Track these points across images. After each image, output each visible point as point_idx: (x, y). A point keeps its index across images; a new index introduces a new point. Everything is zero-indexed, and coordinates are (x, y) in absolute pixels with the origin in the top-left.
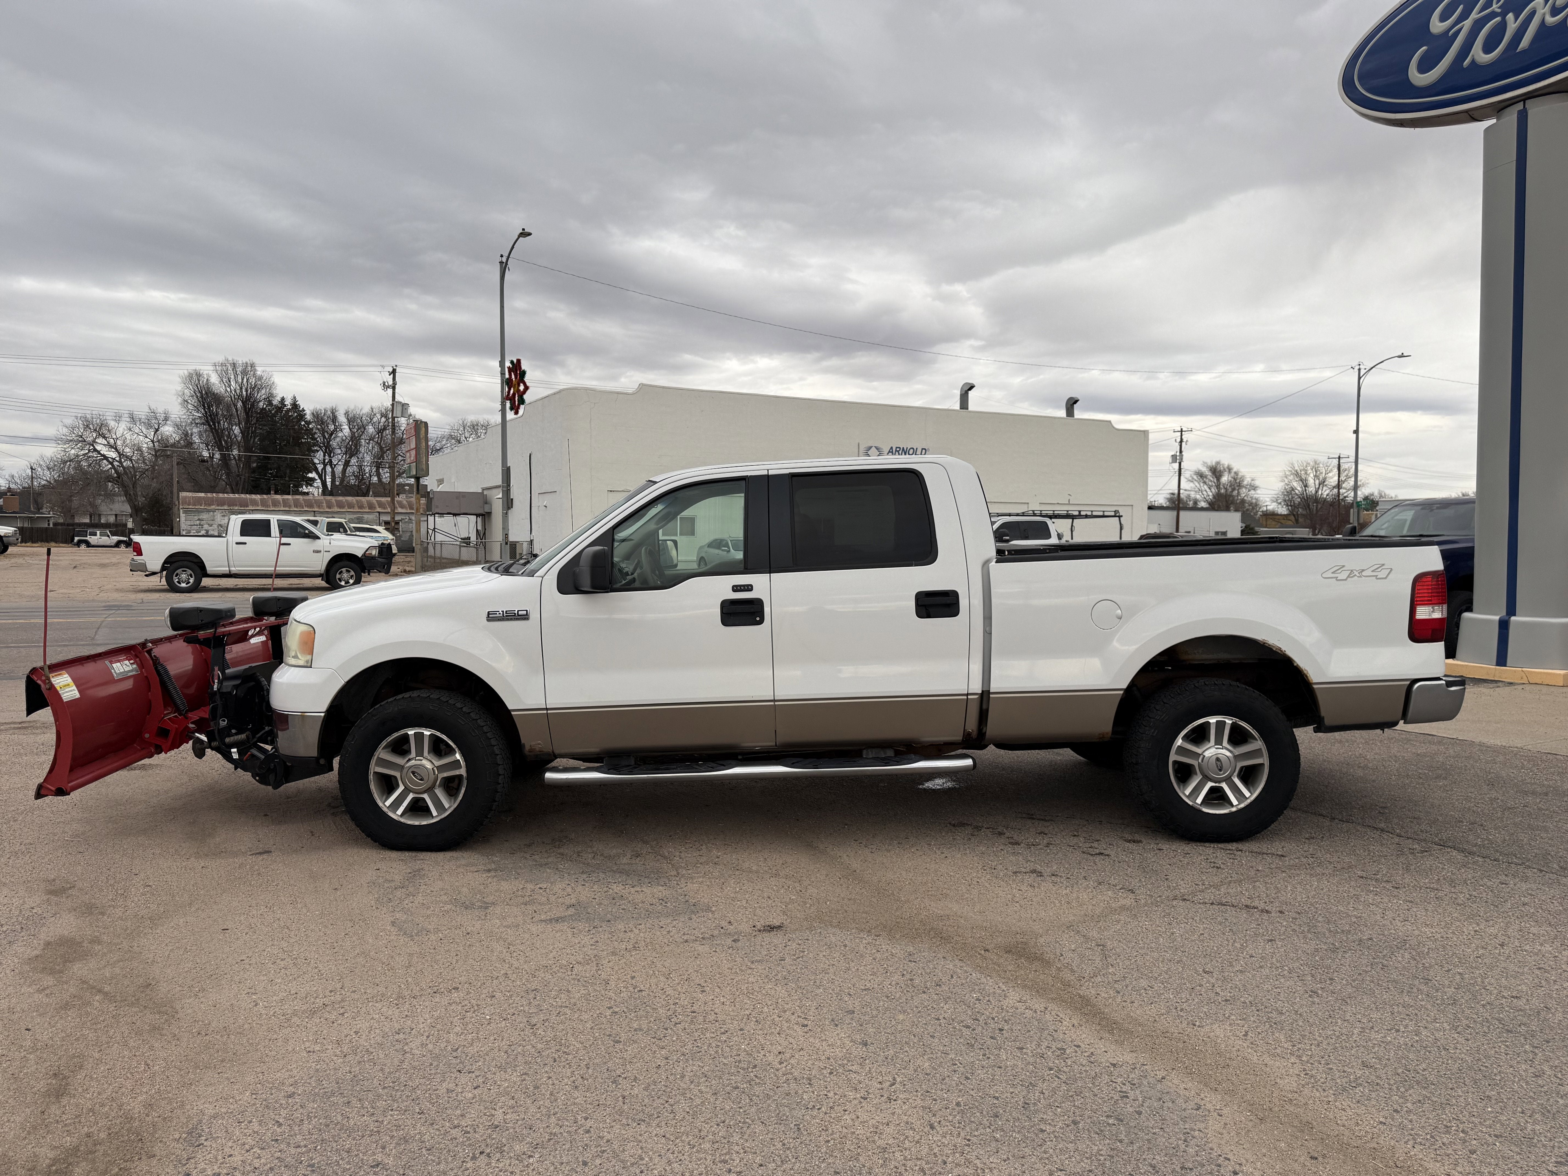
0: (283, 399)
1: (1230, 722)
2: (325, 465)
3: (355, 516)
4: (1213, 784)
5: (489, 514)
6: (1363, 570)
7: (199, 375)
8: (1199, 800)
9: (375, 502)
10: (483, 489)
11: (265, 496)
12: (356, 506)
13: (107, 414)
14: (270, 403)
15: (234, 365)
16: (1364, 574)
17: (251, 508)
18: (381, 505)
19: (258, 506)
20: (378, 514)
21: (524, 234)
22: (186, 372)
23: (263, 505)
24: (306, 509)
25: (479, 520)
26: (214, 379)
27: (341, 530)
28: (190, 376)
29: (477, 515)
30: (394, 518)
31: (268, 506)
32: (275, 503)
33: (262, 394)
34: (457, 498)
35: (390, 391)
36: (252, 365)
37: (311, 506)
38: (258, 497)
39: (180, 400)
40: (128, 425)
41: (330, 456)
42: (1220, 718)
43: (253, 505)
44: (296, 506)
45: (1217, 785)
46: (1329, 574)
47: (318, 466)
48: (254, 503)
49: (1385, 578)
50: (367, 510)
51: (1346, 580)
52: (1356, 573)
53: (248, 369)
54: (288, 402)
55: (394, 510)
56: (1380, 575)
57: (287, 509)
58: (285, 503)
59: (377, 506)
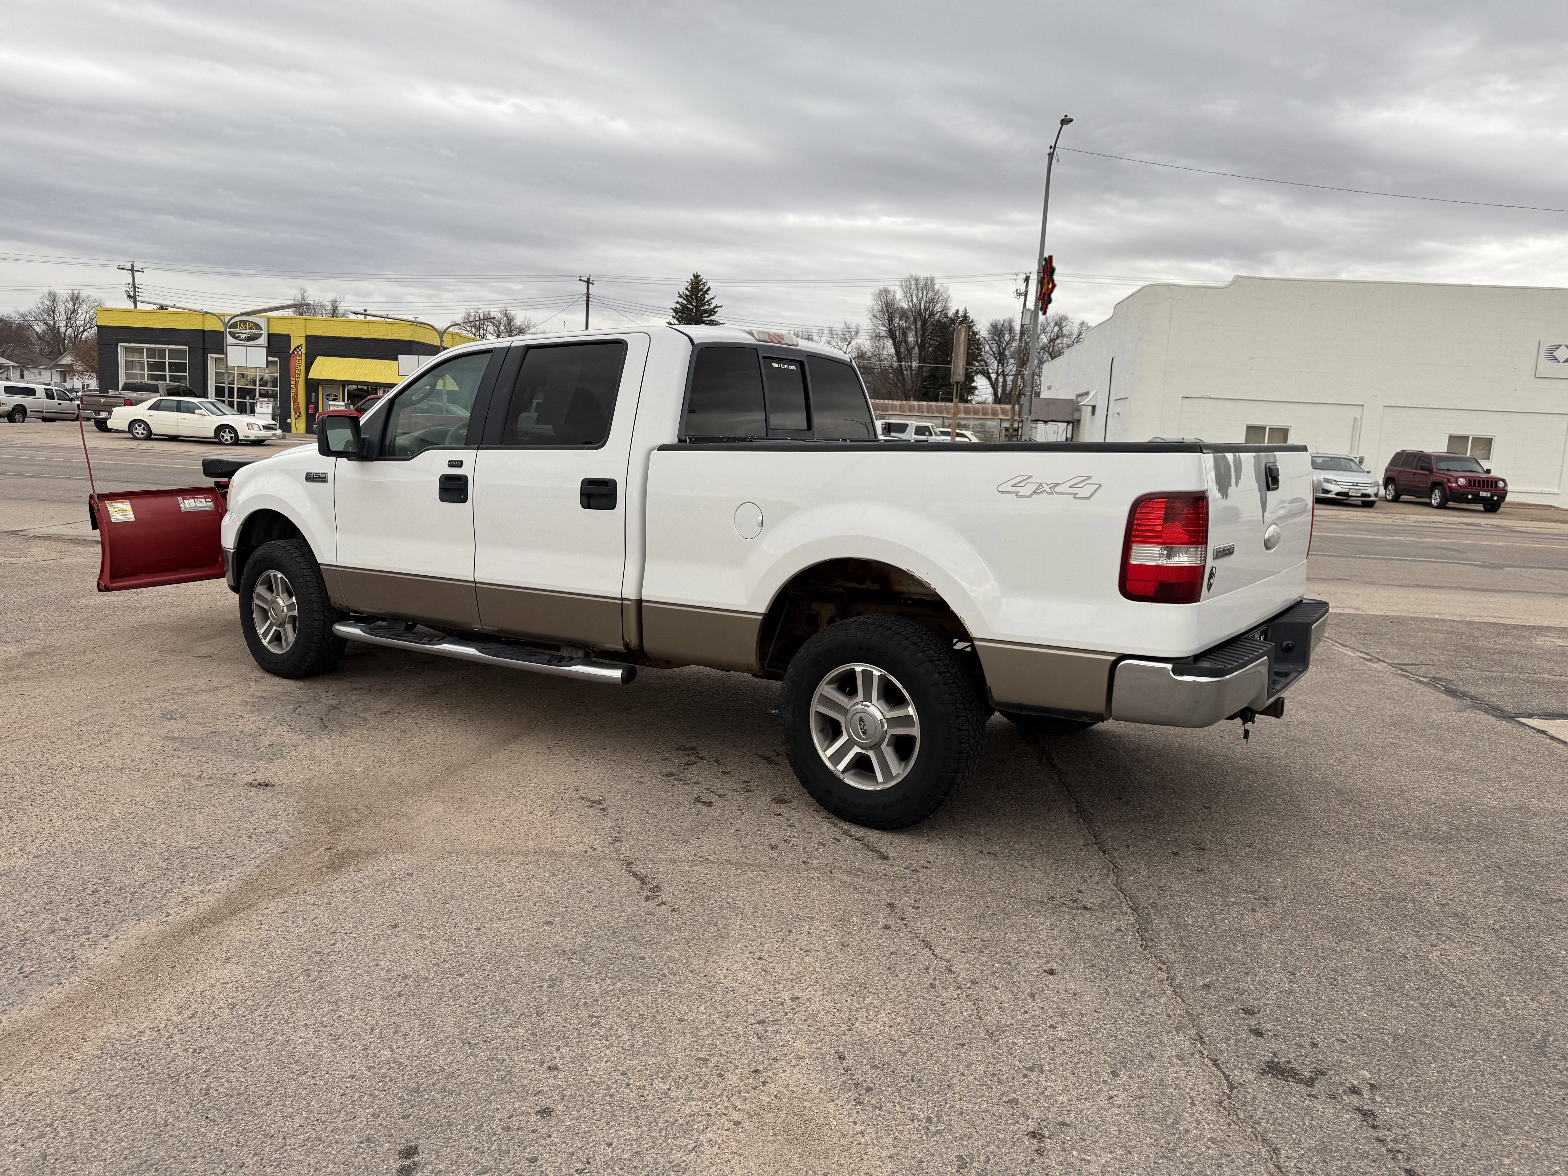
0: (957, 311)
1: (878, 674)
2: (998, 375)
3: (979, 422)
4: (860, 750)
5: (1079, 421)
6: (1057, 484)
7: (887, 291)
8: (841, 766)
9: (999, 409)
10: (1078, 396)
11: (904, 402)
12: (981, 413)
13: (813, 331)
14: (946, 316)
15: (917, 280)
16: (1057, 489)
17: (890, 412)
18: (1004, 412)
19: (896, 411)
20: (999, 421)
21: (1066, 121)
22: (877, 291)
23: (900, 410)
24: (936, 415)
25: (1070, 427)
26: (899, 295)
27: (927, 433)
28: (880, 293)
29: (1068, 423)
30: (1012, 425)
31: (904, 411)
32: (911, 409)
33: (938, 307)
34: (1047, 405)
35: (1022, 298)
36: (932, 280)
37: (941, 412)
38: (897, 403)
39: (870, 316)
40: (828, 339)
41: (1003, 366)
42: (868, 667)
43: (892, 410)
44: (928, 412)
45: (864, 752)
46: (1008, 487)
47: (992, 375)
48: (894, 408)
49: (1089, 498)
50: (990, 417)
51: (1029, 497)
52: (1047, 488)
53: (928, 285)
54: (961, 314)
55: (1013, 417)
56: (1082, 493)
57: (920, 414)
58: (920, 409)
59: (1000, 413)
